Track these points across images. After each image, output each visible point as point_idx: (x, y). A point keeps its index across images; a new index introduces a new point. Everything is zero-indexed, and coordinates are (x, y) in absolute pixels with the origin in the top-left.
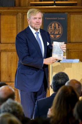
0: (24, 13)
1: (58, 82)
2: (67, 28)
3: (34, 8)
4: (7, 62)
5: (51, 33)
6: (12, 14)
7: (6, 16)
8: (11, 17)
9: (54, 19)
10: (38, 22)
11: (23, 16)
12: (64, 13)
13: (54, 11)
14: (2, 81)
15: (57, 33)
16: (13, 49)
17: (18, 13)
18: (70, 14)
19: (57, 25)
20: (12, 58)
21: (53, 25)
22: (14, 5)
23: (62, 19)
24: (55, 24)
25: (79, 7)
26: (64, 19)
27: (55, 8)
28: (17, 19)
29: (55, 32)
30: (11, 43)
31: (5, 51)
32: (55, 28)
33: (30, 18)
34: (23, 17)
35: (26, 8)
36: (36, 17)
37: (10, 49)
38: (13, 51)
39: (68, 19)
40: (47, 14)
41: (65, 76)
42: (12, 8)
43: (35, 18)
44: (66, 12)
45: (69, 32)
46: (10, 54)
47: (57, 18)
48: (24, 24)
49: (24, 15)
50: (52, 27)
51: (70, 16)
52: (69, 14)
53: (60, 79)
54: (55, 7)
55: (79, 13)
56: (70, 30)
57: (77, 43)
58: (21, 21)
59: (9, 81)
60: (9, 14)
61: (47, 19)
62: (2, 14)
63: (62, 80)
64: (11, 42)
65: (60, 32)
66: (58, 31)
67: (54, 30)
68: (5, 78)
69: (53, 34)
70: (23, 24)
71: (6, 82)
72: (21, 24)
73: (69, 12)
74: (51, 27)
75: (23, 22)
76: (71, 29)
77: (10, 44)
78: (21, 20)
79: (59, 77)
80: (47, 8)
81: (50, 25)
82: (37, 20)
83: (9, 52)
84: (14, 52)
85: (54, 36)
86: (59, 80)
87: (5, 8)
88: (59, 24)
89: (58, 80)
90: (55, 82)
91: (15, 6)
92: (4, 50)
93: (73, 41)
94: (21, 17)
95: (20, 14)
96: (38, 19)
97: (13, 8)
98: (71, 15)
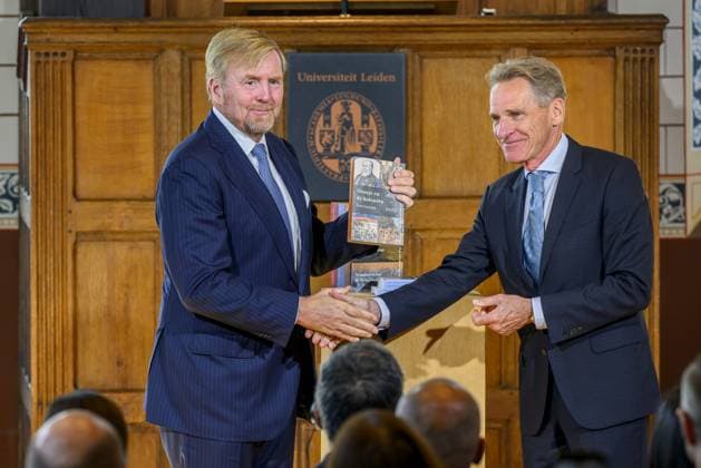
0: (193, 48)
1: (349, 396)
2: (407, 123)
3: (243, 27)
4: (105, 293)
5: (327, 147)
6: (133, 56)
7: (103, 63)
8: (129, 68)
9: (343, 78)
10: (266, 98)
11: (186, 65)
12: (391, 48)
13: (342, 39)
14: (81, 386)
15: (359, 150)
16: (136, 229)
17: (161, 51)
18: (422, 58)
19: (356, 109)
20: (133, 269)
21: (337, 109)
22: (142, 11)
23: (382, 78)
24: (346, 106)
25: (464, 22)
26: (392, 78)
27: (345, 25)
28: (160, 80)
29: (347, 144)
30: (128, 200)
31: (99, 235)
32: (348, 124)
33: (225, 78)
34: (187, 70)
35: (200, 24)
36: (257, 75)
37: (121, 226)
38: (137, 237)
39: (413, 79)
40: (308, 54)
41: (382, 361)
42: (131, 24)
43: (254, 79)
44: (403, 46)
45: (418, 143)
46: (121, 251)
47: (359, 78)
48: (194, 105)
49: (191, 60)
50: (334, 121)
51: (421, 64)
52: (417, 57)
53: (360, 379)
54: (345, 19)
55: (466, 53)
56: (421, 135)
57: (456, 198)
58: (176, 90)
59: (117, 385)
60: (118, 55)
61: (309, 78)
62: (85, 54)
63: (370, 383)
64: (127, 193)
65: (371, 143)
66: (360, 140)
67: (343, 133)
68: (98, 371)
69: (337, 155)
70: (187, 105)
71: (104, 391)
72: (176, 106)
73: (418, 48)
74: (328, 122)
75: (187, 96)
76: (426, 131)
77: (123, 205)
78: (178, 83)
79: (350, 369)
80: (306, 26)
81: (322, 108)
82: (262, 89)
83: (117, 243)
84: (141, 244)
85: (340, 164)
86: (354, 383)
87: (98, 25)
88: (369, 104)
89: (347, 386)
90: (335, 395)
91: (148, 13)
92: (95, 233)
93: (437, 188)
94: (176, 70)
95: (173, 56)
96: (265, 82)
97: (136, 24)
98: (425, 61)
